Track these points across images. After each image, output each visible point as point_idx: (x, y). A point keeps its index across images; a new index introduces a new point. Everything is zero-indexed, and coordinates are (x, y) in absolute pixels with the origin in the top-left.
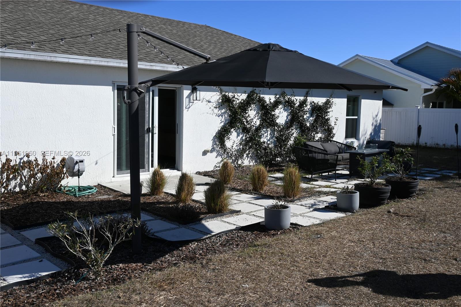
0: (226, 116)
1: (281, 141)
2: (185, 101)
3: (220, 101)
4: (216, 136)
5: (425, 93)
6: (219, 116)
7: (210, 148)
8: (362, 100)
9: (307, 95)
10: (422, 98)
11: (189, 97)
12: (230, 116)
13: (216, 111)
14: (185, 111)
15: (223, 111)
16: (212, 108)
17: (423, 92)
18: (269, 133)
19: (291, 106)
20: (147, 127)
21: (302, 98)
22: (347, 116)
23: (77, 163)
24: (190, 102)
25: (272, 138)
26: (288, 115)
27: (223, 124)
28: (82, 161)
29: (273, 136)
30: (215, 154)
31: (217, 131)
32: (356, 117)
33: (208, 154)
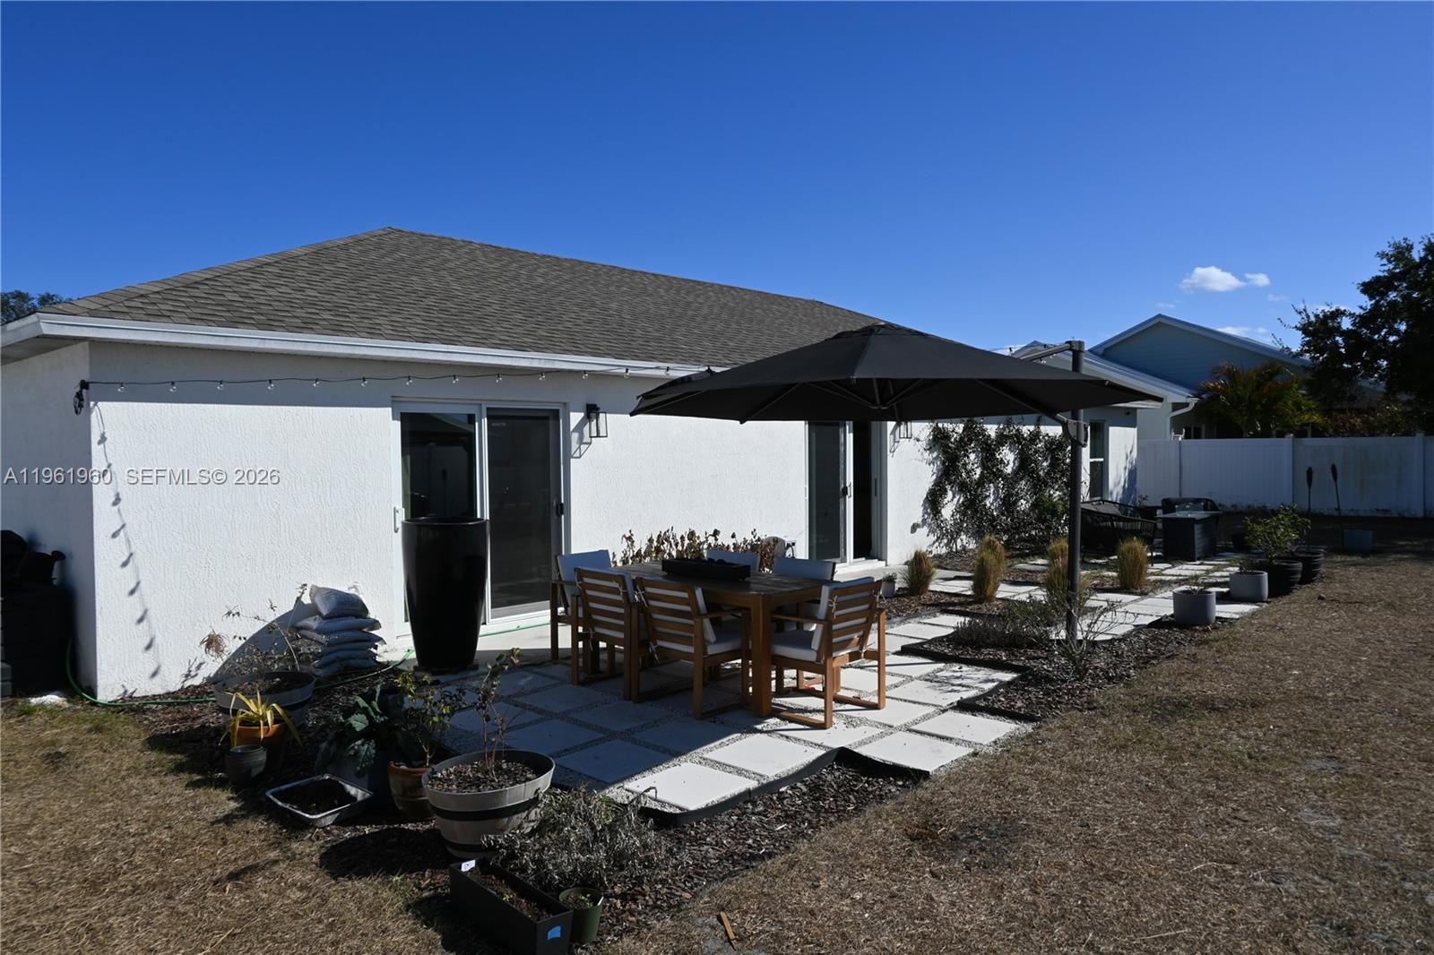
0: (939, 463)
1: (1008, 504)
2: (890, 438)
3: (931, 437)
4: (927, 497)
5: (1173, 411)
6: (930, 464)
7: (919, 520)
8: (1111, 428)
9: (1038, 424)
10: (1169, 420)
11: (893, 432)
12: (943, 463)
13: (926, 454)
14: (889, 458)
15: (935, 455)
16: (922, 450)
17: (1170, 409)
18: (992, 490)
19: (1020, 443)
20: (842, 486)
21: (1032, 428)
22: (1091, 457)
23: (789, 546)
24: (895, 442)
25: (995, 500)
26: (1015, 459)
27: (934, 477)
28: (794, 544)
29: (998, 498)
30: (925, 530)
31: (928, 489)
32: (1102, 460)
33: (918, 530)
